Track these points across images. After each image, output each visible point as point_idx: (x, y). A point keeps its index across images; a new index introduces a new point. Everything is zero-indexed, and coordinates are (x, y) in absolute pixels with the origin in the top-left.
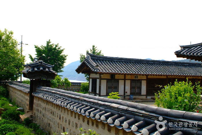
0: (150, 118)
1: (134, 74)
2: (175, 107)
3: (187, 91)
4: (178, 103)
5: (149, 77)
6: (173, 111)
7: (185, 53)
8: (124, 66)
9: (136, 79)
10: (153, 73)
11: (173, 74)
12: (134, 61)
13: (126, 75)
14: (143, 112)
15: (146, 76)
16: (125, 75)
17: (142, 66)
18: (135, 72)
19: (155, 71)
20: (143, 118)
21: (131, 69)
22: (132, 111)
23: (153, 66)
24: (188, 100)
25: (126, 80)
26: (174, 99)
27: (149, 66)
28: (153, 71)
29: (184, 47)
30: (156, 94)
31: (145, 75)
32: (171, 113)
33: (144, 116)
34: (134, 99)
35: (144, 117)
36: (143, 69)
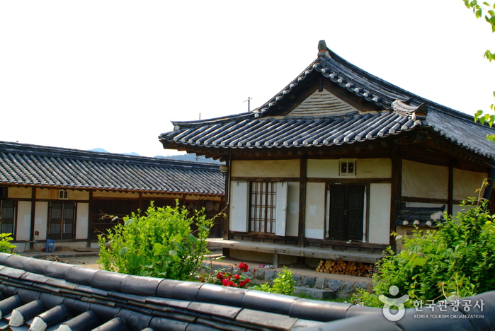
0: (79, 297)
1: (59, 188)
2: (145, 270)
3: (177, 229)
4: (153, 260)
5: (96, 194)
6: (133, 279)
7: (183, 140)
8: (33, 164)
9: (63, 199)
10: (106, 186)
11: (154, 188)
12: (60, 153)
13: (38, 189)
14: (63, 283)
15: (88, 192)
16: (34, 188)
17: (80, 168)
18: (60, 181)
19: (112, 181)
20: (60, 299)
21: (52, 173)
22: (34, 282)
23: (108, 168)
24: (178, 251)
25: (37, 203)
26: (145, 250)
27: (97, 168)
28: (106, 181)
29: (182, 126)
30: (102, 237)
31: (87, 189)
32: (127, 284)
33: (63, 293)
34: (58, 249)
35: (65, 296)
36: (81, 174)
